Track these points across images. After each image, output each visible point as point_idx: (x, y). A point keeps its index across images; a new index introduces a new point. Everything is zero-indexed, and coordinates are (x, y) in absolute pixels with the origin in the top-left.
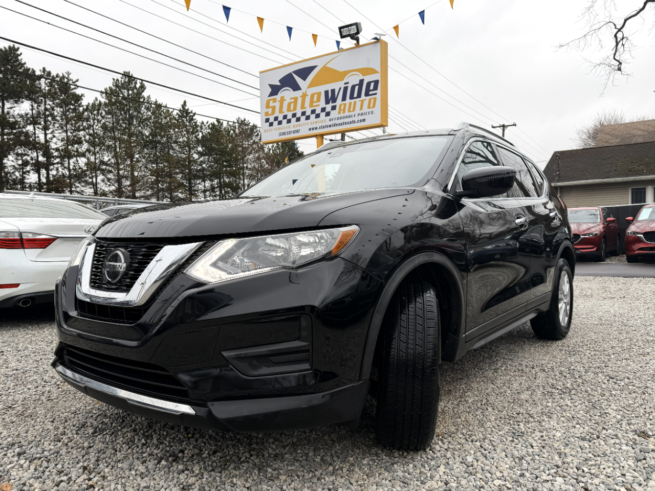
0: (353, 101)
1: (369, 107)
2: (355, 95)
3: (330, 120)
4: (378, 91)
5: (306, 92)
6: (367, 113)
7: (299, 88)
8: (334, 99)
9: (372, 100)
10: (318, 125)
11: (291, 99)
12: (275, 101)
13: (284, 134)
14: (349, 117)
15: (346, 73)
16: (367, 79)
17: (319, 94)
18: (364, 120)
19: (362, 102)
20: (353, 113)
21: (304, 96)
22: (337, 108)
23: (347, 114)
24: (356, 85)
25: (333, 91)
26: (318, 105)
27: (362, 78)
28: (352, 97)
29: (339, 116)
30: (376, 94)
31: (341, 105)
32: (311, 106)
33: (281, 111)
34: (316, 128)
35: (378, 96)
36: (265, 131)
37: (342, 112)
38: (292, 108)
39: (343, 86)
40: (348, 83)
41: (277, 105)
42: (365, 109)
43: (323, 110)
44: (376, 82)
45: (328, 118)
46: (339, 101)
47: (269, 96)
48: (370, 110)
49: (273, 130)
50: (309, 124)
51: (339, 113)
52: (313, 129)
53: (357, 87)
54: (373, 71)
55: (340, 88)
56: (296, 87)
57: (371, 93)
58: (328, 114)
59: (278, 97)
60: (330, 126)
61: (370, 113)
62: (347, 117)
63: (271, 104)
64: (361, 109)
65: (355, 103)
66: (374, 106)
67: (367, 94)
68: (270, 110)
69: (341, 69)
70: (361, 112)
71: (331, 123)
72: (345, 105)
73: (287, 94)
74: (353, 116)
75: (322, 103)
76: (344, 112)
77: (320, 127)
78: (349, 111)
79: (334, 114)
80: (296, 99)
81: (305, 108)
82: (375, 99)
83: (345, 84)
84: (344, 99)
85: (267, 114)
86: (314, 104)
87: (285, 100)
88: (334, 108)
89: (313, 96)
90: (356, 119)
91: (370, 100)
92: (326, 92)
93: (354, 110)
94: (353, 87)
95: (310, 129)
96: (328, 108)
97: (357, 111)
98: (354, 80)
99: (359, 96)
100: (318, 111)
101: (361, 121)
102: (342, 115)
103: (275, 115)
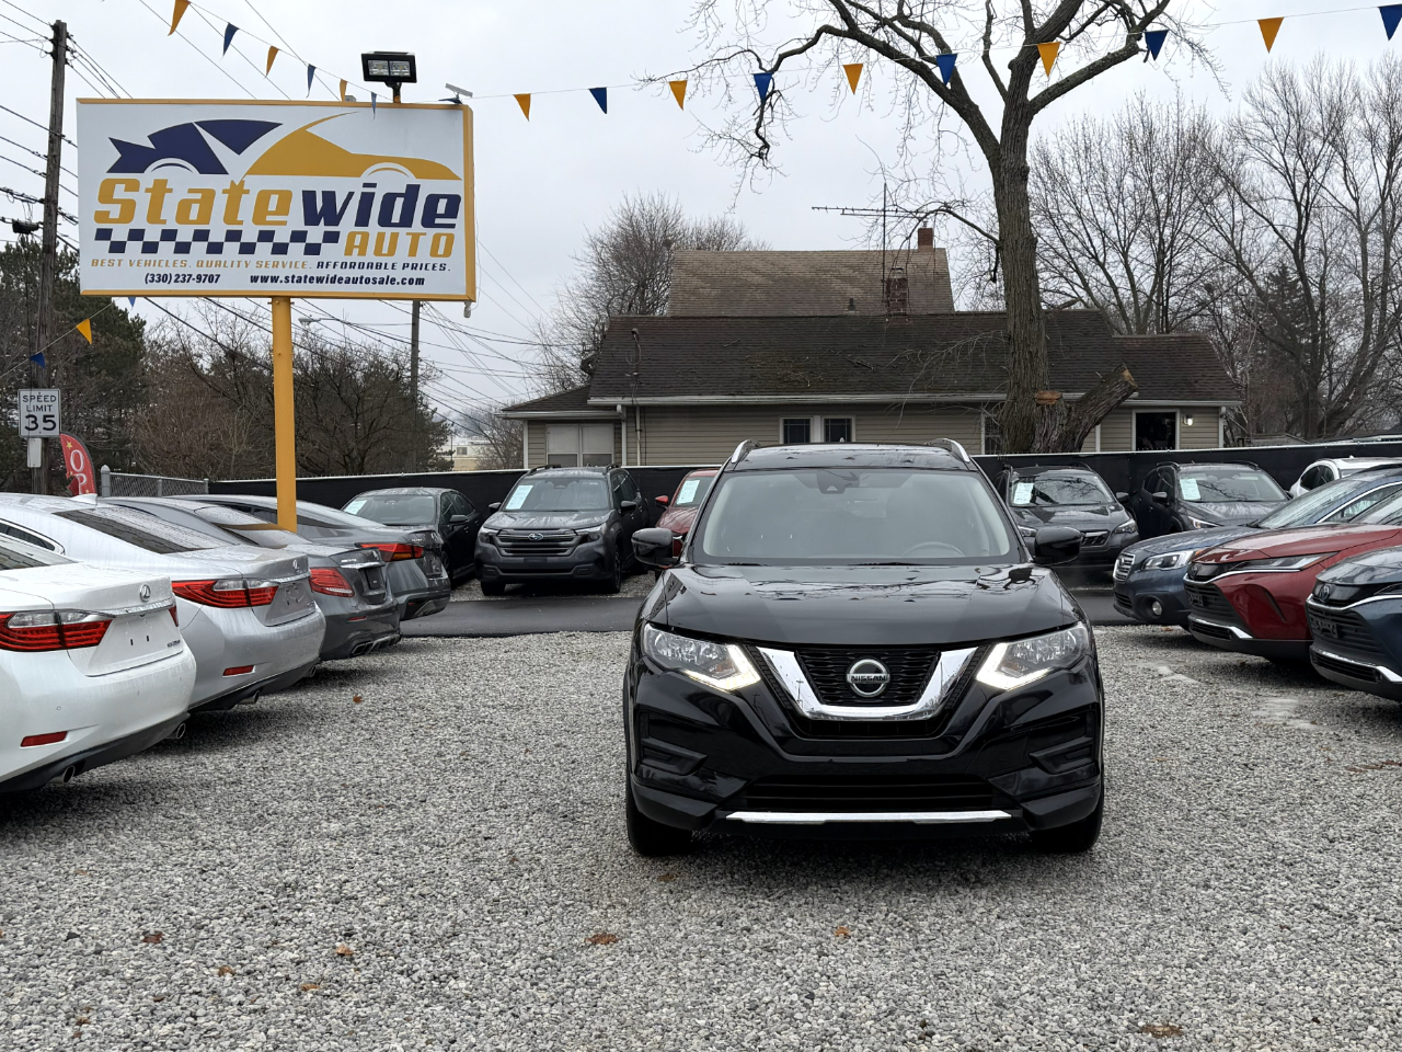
0: (388, 231)
1: (434, 253)
2: (396, 218)
3: (320, 265)
4: (460, 221)
5: (242, 183)
6: (430, 267)
7: (221, 170)
8: (333, 216)
9: (443, 240)
10: (282, 273)
11: (191, 191)
12: (133, 186)
13: (164, 278)
14: (379, 266)
15: (370, 160)
16: (428, 188)
17: (285, 197)
18: (420, 281)
19: (416, 238)
20: (389, 260)
21: (236, 192)
22: (343, 239)
23: (370, 257)
24: (400, 195)
25: (329, 197)
26: (284, 223)
27: (414, 181)
28: (385, 220)
29: (349, 260)
30: (453, 226)
31: (352, 236)
32: (258, 219)
33: (154, 216)
34: (275, 279)
35: (459, 232)
36: (95, 263)
37: (356, 251)
38: (194, 215)
39: (359, 191)
40: (374, 185)
41: (142, 200)
42: (423, 256)
43: (298, 236)
44: (453, 201)
45: (313, 259)
46: (347, 224)
47: (112, 170)
48: (439, 261)
49: (126, 263)
50: (253, 265)
51: (348, 252)
52: (264, 279)
53: (399, 202)
54: (444, 173)
55: (351, 195)
56: (210, 165)
57: (438, 221)
58: (313, 250)
59: (148, 177)
60: (320, 280)
61: (438, 267)
62: (370, 266)
63: (120, 192)
64: (413, 252)
65: (395, 237)
66: (448, 253)
67: (428, 221)
68: (115, 211)
69: (354, 147)
70: (411, 261)
71: (323, 273)
72: (365, 236)
73: (180, 177)
74: (389, 266)
75: (296, 219)
76: (362, 252)
77: (287, 278)
78: (378, 252)
79: (330, 252)
80: (208, 196)
81: (241, 223)
82: (450, 239)
83: (366, 185)
84: (362, 219)
85: (101, 216)
86: (269, 218)
87: (170, 191)
88: (332, 238)
89: (264, 197)
90: (398, 274)
91: (437, 238)
92: (309, 197)
93: (391, 252)
94: (389, 200)
95: (254, 279)
96: (315, 234)
97: (402, 255)
98: (392, 181)
99: (406, 221)
100: (282, 236)
101: (411, 281)
102: (355, 258)
103: (135, 225)
